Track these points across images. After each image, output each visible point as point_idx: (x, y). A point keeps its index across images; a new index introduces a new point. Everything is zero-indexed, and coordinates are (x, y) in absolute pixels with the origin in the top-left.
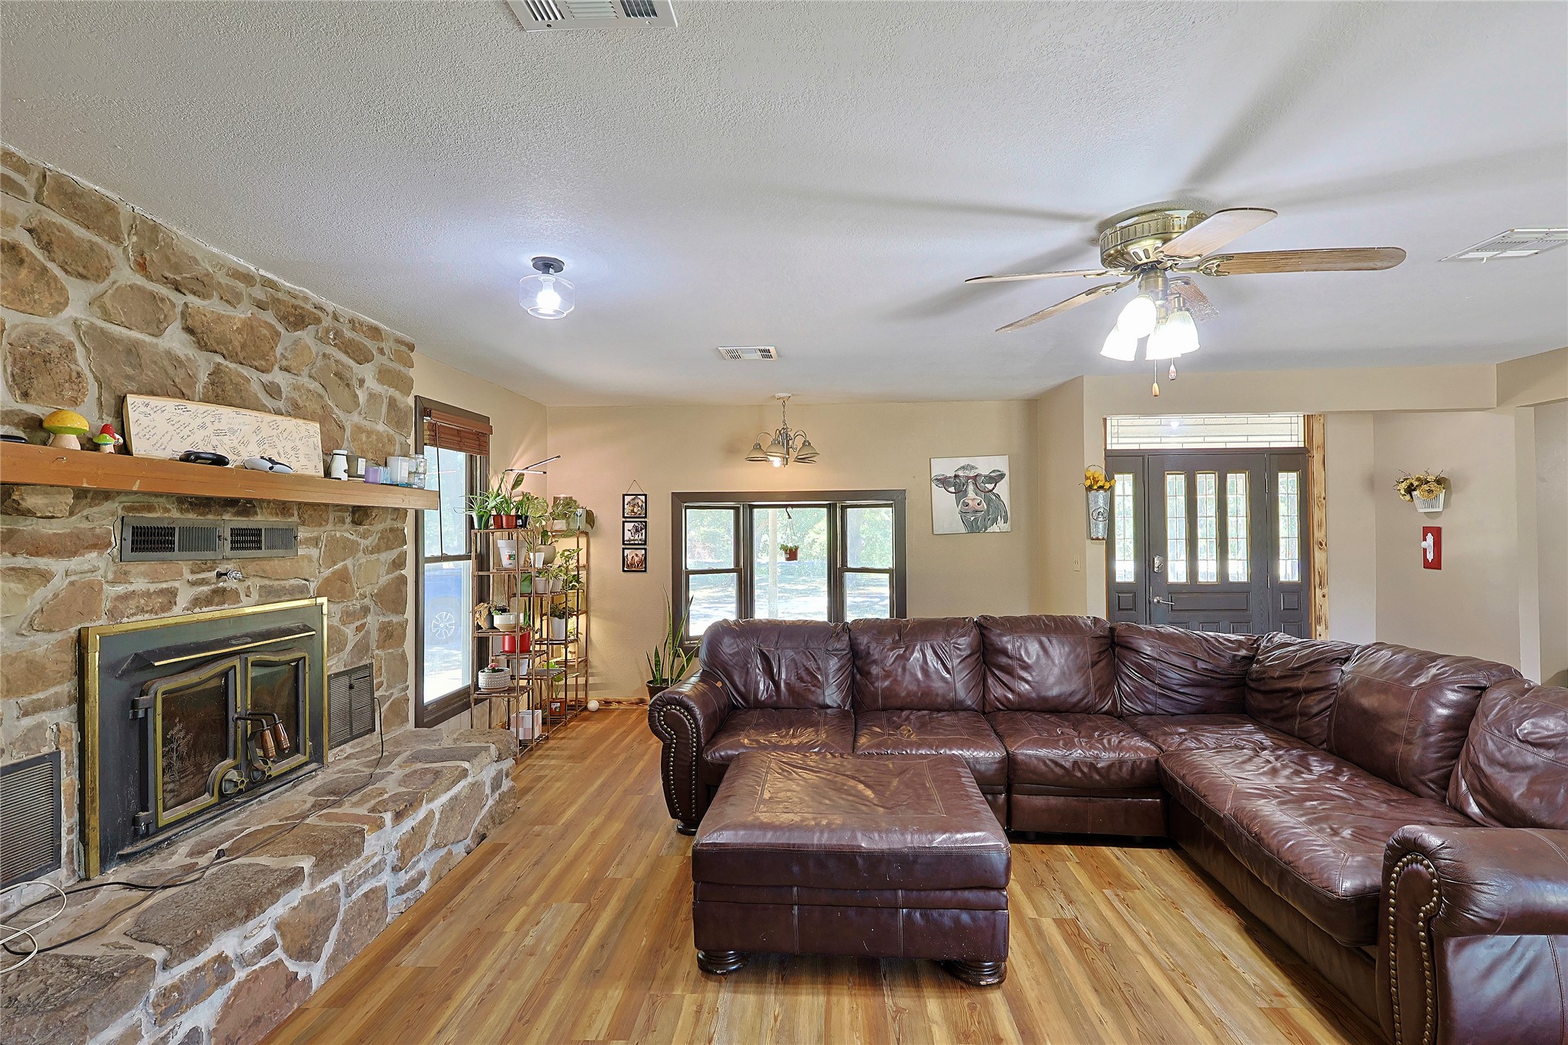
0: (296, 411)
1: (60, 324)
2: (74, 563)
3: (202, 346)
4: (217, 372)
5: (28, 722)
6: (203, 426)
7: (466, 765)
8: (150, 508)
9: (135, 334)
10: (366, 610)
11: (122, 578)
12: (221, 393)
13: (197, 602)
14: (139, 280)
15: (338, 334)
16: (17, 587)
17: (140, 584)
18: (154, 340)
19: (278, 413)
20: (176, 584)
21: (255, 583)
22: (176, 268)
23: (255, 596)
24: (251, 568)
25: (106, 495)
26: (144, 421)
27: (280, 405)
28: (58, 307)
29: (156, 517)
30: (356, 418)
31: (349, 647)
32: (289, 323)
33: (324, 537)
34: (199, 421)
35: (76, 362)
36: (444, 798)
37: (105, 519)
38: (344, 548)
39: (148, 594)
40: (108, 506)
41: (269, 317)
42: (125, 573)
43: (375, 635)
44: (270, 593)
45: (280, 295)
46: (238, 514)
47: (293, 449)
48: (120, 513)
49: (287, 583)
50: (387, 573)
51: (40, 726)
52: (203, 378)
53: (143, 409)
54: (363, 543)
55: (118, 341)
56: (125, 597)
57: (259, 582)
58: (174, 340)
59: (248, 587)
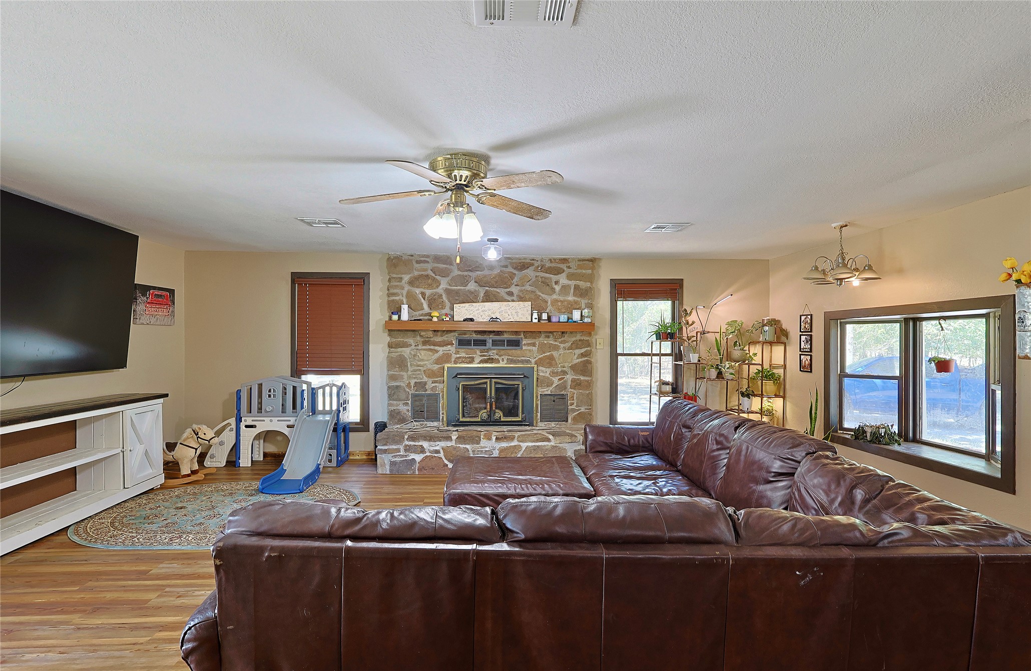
0: (521, 299)
1: (440, 290)
2: (445, 348)
3: (481, 286)
4: (487, 292)
5: (433, 385)
6: (478, 309)
7: (551, 437)
8: (465, 334)
9: (459, 288)
10: (565, 373)
11: (457, 353)
12: (488, 298)
13: (481, 362)
14: (460, 273)
15: (542, 266)
16: (431, 353)
17: (463, 355)
18: (465, 288)
19: (513, 301)
20: (474, 356)
21: (506, 358)
22: (470, 266)
23: (505, 361)
24: (502, 352)
25: (455, 331)
26: (458, 311)
27: (515, 298)
28: (438, 287)
29: (467, 337)
30: (555, 297)
31: (554, 386)
32: (518, 269)
33: (537, 343)
34: (477, 308)
35: (442, 299)
36: (530, 444)
37: (453, 338)
38: (550, 347)
39: (465, 358)
40: (452, 334)
41: (510, 269)
42: (458, 352)
43: (569, 383)
44: (511, 361)
45: (514, 261)
46: (495, 335)
47: (516, 312)
48: (457, 335)
49: (520, 359)
50: (577, 358)
51: (436, 386)
52: (482, 295)
53: (458, 308)
54: (562, 346)
55: (453, 290)
56: (457, 358)
57: (507, 357)
58: (472, 286)
59: (503, 359)
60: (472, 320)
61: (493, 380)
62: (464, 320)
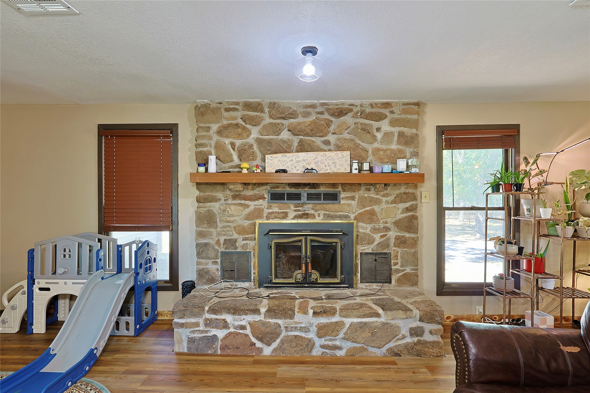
0: (339, 148)
1: (251, 140)
2: (256, 203)
3: (295, 135)
4: (301, 141)
5: (244, 242)
6: (292, 160)
7: (380, 311)
8: (278, 187)
9: (271, 137)
10: (387, 229)
11: (269, 207)
12: (303, 148)
13: (295, 217)
14: (272, 121)
15: (362, 112)
16: (241, 208)
17: (276, 210)
18: (277, 137)
19: (330, 150)
20: (288, 211)
21: (322, 213)
22: (282, 113)
23: (322, 217)
24: (318, 207)
25: (267, 184)
26: (270, 162)
27: (332, 147)
28: (248, 136)
29: (280, 190)
30: (376, 145)
31: (376, 243)
32: (335, 116)
33: (357, 196)
34: (290, 159)
35: (253, 149)
36: (356, 320)
37: (264, 191)
38: (371, 201)
39: (278, 213)
40: (264, 187)
41: (326, 116)
42: (270, 206)
43: (393, 241)
44: (328, 217)
45: (331, 107)
46: (310, 188)
47: (333, 163)
48: (269, 189)
49: (337, 214)
50: (402, 213)
51: (247, 244)
52: (296, 144)
53: (270, 158)
54: (384, 199)
55: (265, 140)
56: (269, 213)
57: (323, 212)
58: (285, 135)
59: (319, 214)
60: (284, 171)
61: (309, 238)
62: (277, 172)
